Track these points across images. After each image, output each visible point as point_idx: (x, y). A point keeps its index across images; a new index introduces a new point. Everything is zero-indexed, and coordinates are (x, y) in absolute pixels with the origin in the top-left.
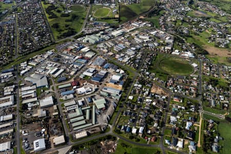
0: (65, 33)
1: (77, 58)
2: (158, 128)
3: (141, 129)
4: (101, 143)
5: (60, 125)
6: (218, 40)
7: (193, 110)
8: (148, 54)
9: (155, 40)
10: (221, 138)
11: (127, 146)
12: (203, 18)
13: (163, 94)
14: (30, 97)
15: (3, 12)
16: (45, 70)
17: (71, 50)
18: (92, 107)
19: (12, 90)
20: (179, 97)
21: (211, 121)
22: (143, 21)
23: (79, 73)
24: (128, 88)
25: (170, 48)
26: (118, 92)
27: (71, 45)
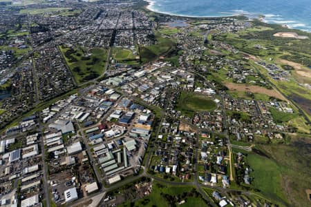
0: (87, 77)
1: (101, 101)
2: (191, 165)
3: (174, 167)
4: (136, 185)
5: (91, 171)
6: (235, 76)
7: (221, 144)
8: (172, 93)
9: (177, 79)
10: (251, 170)
11: (162, 186)
12: (219, 56)
13: (191, 131)
14: (57, 145)
15: (19, 58)
16: (70, 115)
17: (95, 93)
18: (122, 150)
19: (36, 138)
20: (206, 132)
21: (239, 154)
22: (164, 61)
23: (105, 116)
24: (157, 127)
25: (192, 86)
26: (147, 133)
27: (95, 88)
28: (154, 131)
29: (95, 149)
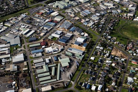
1: (47, 21)
2: (116, 87)
3: (100, 87)
5: (28, 79)
8: (111, 20)
9: (119, 7)
13: (122, 57)
14: (4, 54)
16: (19, 30)
17: (42, 14)
20: (137, 60)
23: (47, 34)
24: (91, 50)
25: (132, 15)
26: (81, 53)
27: (43, 9)
28: (87, 53)
29: (35, 61)
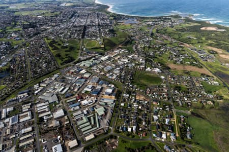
0: (66, 61)
1: (77, 78)
2: (146, 125)
3: (134, 127)
4: (106, 142)
5: (72, 131)
6: (175, 59)
7: (168, 109)
8: (129, 72)
9: (132, 61)
10: (191, 128)
11: (126, 142)
12: (162, 44)
13: (145, 100)
14: (45, 112)
15: (15, 47)
16: (54, 89)
17: (73, 73)
18: (95, 115)
19: (29, 107)
20: (156, 101)
21: (182, 116)
22: (122, 48)
23: (81, 89)
24: (119, 98)
25: (144, 67)
26: (112, 102)
27: (72, 69)
28: (117, 100)
29: (74, 114)
